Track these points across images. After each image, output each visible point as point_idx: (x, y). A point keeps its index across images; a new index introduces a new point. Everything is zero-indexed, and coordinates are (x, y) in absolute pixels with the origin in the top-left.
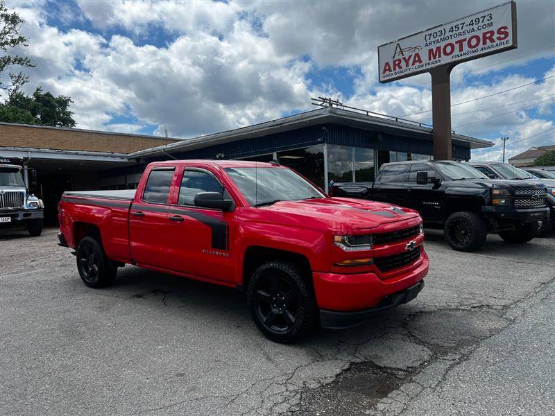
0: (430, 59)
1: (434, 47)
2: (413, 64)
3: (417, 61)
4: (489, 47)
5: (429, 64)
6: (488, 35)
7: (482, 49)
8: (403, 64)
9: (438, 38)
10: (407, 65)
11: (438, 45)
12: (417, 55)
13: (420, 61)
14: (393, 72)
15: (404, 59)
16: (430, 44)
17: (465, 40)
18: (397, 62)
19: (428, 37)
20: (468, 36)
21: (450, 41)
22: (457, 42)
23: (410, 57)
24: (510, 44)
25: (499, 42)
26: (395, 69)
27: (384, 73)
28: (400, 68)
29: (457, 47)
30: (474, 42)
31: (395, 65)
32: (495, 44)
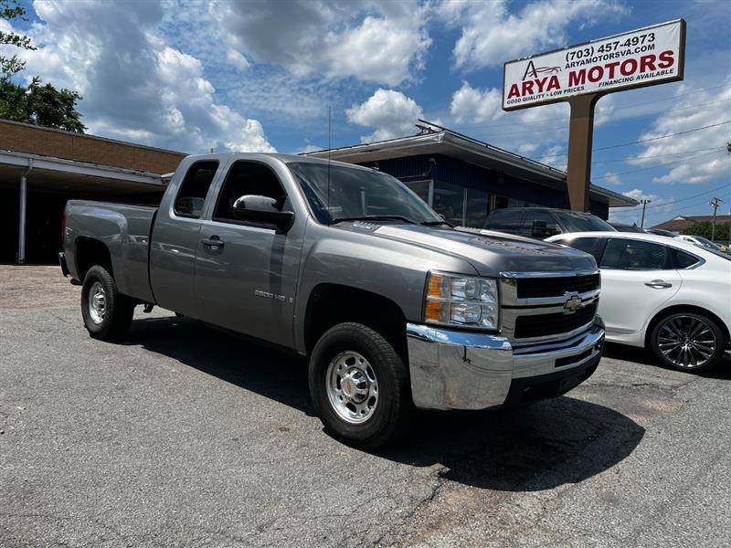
0: (570, 85)
1: (577, 69)
2: (548, 89)
3: (554, 86)
4: (647, 76)
5: (569, 91)
6: (648, 60)
7: (638, 78)
8: (535, 88)
9: (583, 58)
10: (541, 90)
11: (583, 67)
12: (554, 78)
13: (557, 86)
14: (522, 97)
15: (537, 81)
16: (573, 64)
17: (618, 64)
18: (528, 85)
19: (570, 56)
20: (622, 60)
21: (598, 64)
22: (607, 66)
23: (545, 79)
24: (675, 74)
25: (660, 70)
26: (524, 94)
27: (509, 97)
28: (531, 92)
29: (606, 71)
31: (524, 89)
32: (655, 72)
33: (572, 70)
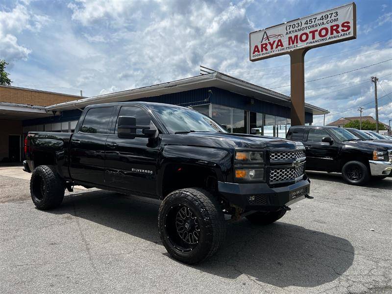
0: (289, 44)
1: (293, 35)
2: (277, 47)
3: (280, 45)
4: (335, 37)
5: (289, 47)
6: (335, 28)
7: (330, 38)
8: (269, 47)
9: (296, 28)
10: (272, 48)
11: (296, 34)
12: (280, 41)
13: (282, 45)
14: (261, 53)
15: (270, 43)
16: (290, 32)
17: (317, 31)
18: (264, 46)
19: (288, 28)
20: (319, 28)
21: (305, 31)
22: (310, 32)
23: (274, 42)
24: (352, 35)
25: (343, 33)
26: (262, 51)
27: (254, 53)
28: (266, 50)
29: (310, 35)
30: (323, 32)
31: (262, 48)
32: (339, 34)
33: (290, 35)
